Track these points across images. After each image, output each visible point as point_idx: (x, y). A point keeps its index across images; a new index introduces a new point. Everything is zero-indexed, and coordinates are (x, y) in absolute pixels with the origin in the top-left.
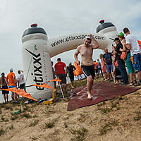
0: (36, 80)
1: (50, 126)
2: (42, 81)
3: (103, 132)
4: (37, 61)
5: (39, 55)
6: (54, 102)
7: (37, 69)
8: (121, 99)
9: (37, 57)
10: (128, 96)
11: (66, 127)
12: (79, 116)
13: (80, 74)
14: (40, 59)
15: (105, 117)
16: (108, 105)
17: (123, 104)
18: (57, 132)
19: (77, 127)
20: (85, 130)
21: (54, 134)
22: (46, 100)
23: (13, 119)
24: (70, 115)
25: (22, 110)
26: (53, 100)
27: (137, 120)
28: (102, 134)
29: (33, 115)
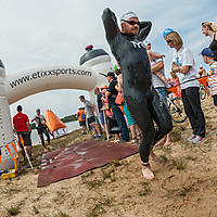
6: (18, 174)
8: (119, 165)
10: (128, 159)
11: (37, 213)
12: (55, 196)
13: (56, 130)
15: (94, 194)
17: (120, 173)
19: (53, 212)
22: (6, 172)
24: (41, 194)
26: (16, 172)
27: (145, 195)
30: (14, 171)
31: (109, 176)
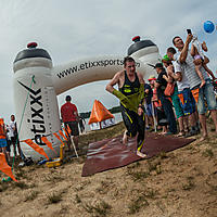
0: (34, 130)
1: (54, 200)
2: (44, 131)
3: (135, 209)
5: (39, 91)
6: (63, 163)
7: (37, 113)
8: (166, 157)
9: (35, 94)
10: (175, 152)
11: (79, 201)
12: (99, 185)
14: (40, 98)
15: (138, 185)
16: (144, 168)
17: (167, 166)
18: (65, 209)
19: (95, 202)
20: (107, 207)
21: (61, 213)
22: (51, 160)
23: (1, 190)
24: (85, 183)
26: (61, 161)
27: (188, 189)
28: (133, 212)
29: (30, 184)
30: (59, 159)
31: (155, 169)
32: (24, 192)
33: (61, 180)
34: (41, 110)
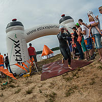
0: (17, 60)
1: (29, 92)
2: (21, 60)
3: (68, 94)
4: (17, 46)
6: (31, 75)
8: (80, 70)
9: (17, 43)
10: (84, 68)
11: (41, 92)
12: (49, 84)
13: (48, 54)
14: (19, 44)
15: (68, 84)
16: (70, 75)
17: (81, 74)
18: (34, 97)
19: (48, 92)
20: (55, 94)
22: (25, 74)
23: (2, 89)
24: (43, 84)
25: (9, 82)
26: (30, 74)
27: (92, 84)
28: (67, 96)
29: (16, 85)
30: (29, 73)
31: (75, 75)
32: (14, 89)
33: (31, 83)
34: (20, 50)
